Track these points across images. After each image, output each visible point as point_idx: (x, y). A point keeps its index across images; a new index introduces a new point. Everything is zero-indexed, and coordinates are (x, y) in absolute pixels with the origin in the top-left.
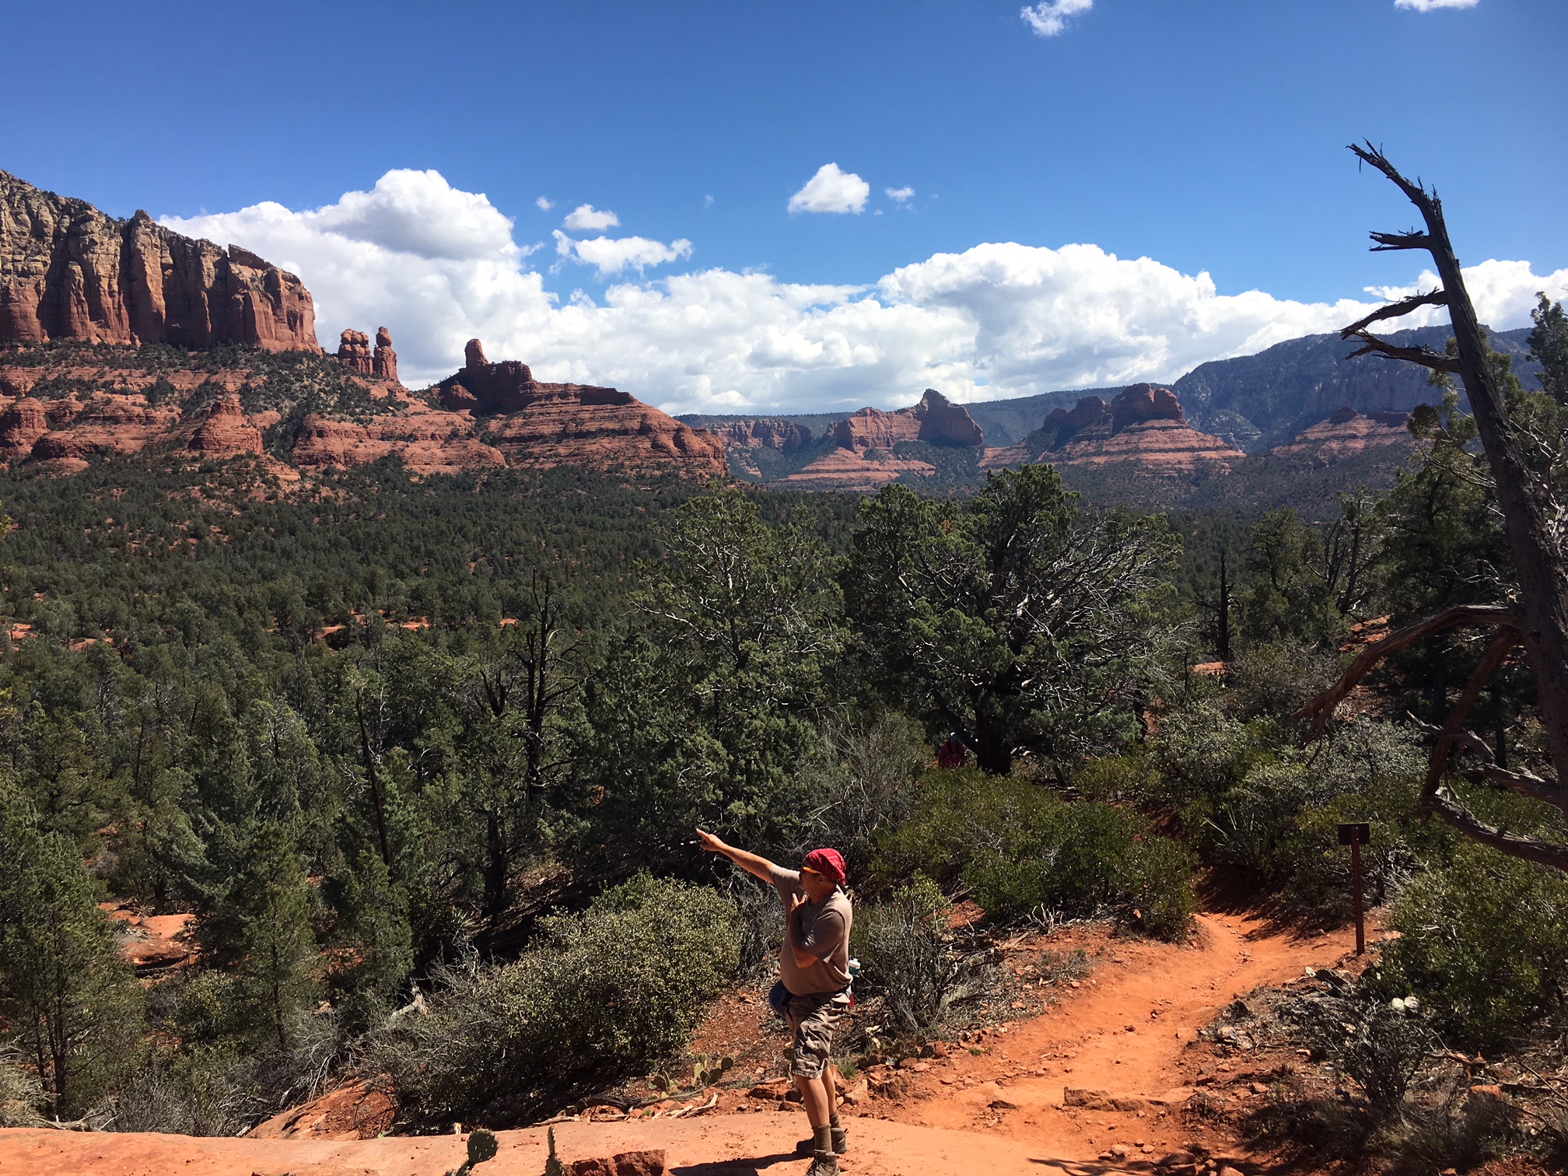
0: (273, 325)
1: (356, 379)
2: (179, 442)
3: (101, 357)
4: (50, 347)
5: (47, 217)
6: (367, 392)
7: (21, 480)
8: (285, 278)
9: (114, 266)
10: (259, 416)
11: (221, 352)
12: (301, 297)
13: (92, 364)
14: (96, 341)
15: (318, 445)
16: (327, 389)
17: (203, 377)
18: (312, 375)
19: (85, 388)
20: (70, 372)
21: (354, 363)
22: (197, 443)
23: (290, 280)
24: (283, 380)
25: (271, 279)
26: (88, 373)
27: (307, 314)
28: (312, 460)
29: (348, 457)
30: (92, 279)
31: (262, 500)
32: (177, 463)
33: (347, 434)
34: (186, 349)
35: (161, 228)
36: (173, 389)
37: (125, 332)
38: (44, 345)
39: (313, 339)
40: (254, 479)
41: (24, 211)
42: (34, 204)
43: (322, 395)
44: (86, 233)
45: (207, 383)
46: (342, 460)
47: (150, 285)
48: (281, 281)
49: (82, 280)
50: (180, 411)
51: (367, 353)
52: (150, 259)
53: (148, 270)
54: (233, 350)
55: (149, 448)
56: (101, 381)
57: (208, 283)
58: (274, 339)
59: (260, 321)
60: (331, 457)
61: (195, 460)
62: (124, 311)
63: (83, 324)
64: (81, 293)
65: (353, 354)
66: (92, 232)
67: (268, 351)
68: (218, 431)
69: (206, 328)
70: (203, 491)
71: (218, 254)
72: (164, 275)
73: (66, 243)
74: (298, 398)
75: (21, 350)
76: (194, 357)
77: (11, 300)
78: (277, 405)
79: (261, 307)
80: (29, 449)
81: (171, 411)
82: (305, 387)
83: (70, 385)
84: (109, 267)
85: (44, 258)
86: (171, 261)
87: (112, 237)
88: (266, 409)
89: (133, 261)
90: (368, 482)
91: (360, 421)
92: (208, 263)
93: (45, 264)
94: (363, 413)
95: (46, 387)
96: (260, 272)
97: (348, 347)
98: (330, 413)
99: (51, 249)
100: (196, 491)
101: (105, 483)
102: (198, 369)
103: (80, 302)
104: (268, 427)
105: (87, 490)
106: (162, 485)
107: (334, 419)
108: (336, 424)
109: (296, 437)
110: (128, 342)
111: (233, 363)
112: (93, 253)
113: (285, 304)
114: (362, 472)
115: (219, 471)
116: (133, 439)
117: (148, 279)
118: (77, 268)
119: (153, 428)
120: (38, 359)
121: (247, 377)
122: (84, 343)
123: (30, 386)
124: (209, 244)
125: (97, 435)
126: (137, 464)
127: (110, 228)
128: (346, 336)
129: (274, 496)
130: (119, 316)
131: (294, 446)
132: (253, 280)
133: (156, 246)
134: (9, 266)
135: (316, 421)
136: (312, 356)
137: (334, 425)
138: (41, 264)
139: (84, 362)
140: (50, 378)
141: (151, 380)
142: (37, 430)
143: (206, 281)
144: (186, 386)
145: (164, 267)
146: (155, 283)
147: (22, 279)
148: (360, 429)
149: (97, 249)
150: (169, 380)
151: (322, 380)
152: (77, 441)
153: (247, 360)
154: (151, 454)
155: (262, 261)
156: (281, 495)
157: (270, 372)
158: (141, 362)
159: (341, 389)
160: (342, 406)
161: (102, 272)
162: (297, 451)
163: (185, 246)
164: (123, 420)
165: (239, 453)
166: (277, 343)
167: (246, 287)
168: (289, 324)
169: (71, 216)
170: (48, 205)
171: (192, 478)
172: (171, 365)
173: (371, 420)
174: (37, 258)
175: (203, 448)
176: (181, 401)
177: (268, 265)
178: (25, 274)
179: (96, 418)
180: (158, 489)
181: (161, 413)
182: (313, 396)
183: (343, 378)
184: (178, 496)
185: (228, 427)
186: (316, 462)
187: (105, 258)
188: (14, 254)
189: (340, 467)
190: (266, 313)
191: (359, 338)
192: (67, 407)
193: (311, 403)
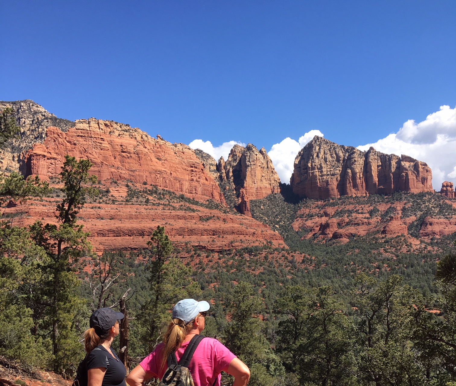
0: (416, 183)
1: (447, 201)
2: (378, 232)
3: (355, 201)
4: (340, 199)
5: (341, 154)
6: (451, 206)
7: (329, 246)
8: (421, 165)
9: (361, 168)
10: (408, 218)
11: (396, 195)
12: (427, 171)
13: (352, 204)
14: (354, 196)
15: (429, 228)
16: (435, 206)
17: (389, 205)
18: (429, 201)
19: (350, 212)
20: (345, 208)
21: (446, 194)
22: (384, 232)
23: (424, 165)
24: (418, 204)
25: (416, 165)
26: (351, 207)
27: (429, 177)
28: (427, 235)
29: (441, 233)
30: (354, 174)
31: (405, 252)
32: (377, 239)
33: (441, 223)
34: (384, 195)
35: (378, 152)
36: (378, 211)
37: (364, 191)
38: (338, 199)
39: (431, 187)
40: (403, 244)
41: (334, 153)
42: (337, 150)
43: (433, 208)
44: (353, 158)
45: (390, 208)
46: (439, 234)
47: (373, 173)
48: (420, 166)
49: (351, 175)
50: (380, 218)
51: (452, 190)
52: (374, 164)
53: (373, 168)
54: (400, 194)
55: (368, 234)
56: (355, 210)
57: (393, 170)
58: (415, 188)
59: (411, 182)
60: (434, 233)
61: (383, 238)
62: (364, 184)
63: (350, 190)
64: (351, 179)
65: (446, 191)
66: (355, 157)
67: (413, 193)
68: (392, 227)
69: (391, 187)
70: (384, 250)
71: (398, 159)
72: (378, 169)
73: (347, 162)
74: (423, 210)
75: (331, 201)
76: (386, 198)
77: (329, 184)
78: (415, 214)
79: (412, 177)
80: (331, 235)
81: (377, 219)
82: (426, 206)
83: (345, 212)
84: (360, 169)
85: (339, 169)
86: (381, 164)
87: (361, 158)
88: (411, 216)
89: (368, 165)
90: (448, 242)
91: (447, 218)
92: (394, 163)
93: (340, 170)
94: (448, 214)
95: (338, 213)
96: (412, 164)
97: (445, 188)
98: (435, 216)
99: (342, 165)
100: (382, 250)
101: (353, 248)
102: (387, 202)
103: (350, 182)
104: (411, 222)
105: (348, 250)
106: (371, 248)
107: (436, 218)
108: (437, 220)
109: (421, 226)
110: (365, 195)
111: (400, 199)
112: (355, 165)
113: (421, 174)
114: (447, 239)
115: (391, 242)
116: (363, 231)
117: (372, 171)
118: (349, 171)
119: (370, 226)
120: (336, 204)
121: (405, 204)
122: (350, 197)
123: (333, 213)
124: (394, 155)
125: (352, 230)
126: (364, 240)
127: (361, 155)
128: (444, 184)
129: (409, 251)
130: (362, 186)
131: (420, 229)
132: (409, 167)
133: (376, 159)
134: (329, 173)
135: (429, 219)
136: (430, 193)
137: (436, 220)
138: (338, 171)
139: (350, 203)
140: (339, 210)
141: (372, 208)
142: (334, 229)
143: (392, 169)
144: (383, 209)
145: (378, 166)
146: (374, 173)
147: (332, 177)
148: (447, 221)
149: (356, 163)
150: (377, 207)
151: (433, 203)
152: (346, 233)
153: (405, 198)
154: (369, 236)
155: (413, 159)
156: (412, 250)
157: (413, 201)
158: (369, 202)
159: (440, 206)
160: (440, 212)
161: (357, 171)
162: (421, 231)
163: (385, 157)
164: (361, 224)
165: (399, 235)
166: (417, 190)
167: (407, 170)
168: (422, 182)
169: (348, 152)
170: (341, 150)
171: (381, 245)
172: (378, 202)
173: (452, 217)
174: (337, 169)
175: (386, 233)
176: (381, 215)
177: (415, 160)
178: (333, 175)
179: (352, 224)
180: (369, 250)
181: (374, 220)
182: (429, 209)
183: (442, 201)
184: (376, 252)
185: (395, 225)
186: (428, 235)
187: (359, 167)
188: (330, 168)
189: (438, 237)
190: (413, 179)
191: (449, 184)
192: (344, 220)
193: (428, 212)
